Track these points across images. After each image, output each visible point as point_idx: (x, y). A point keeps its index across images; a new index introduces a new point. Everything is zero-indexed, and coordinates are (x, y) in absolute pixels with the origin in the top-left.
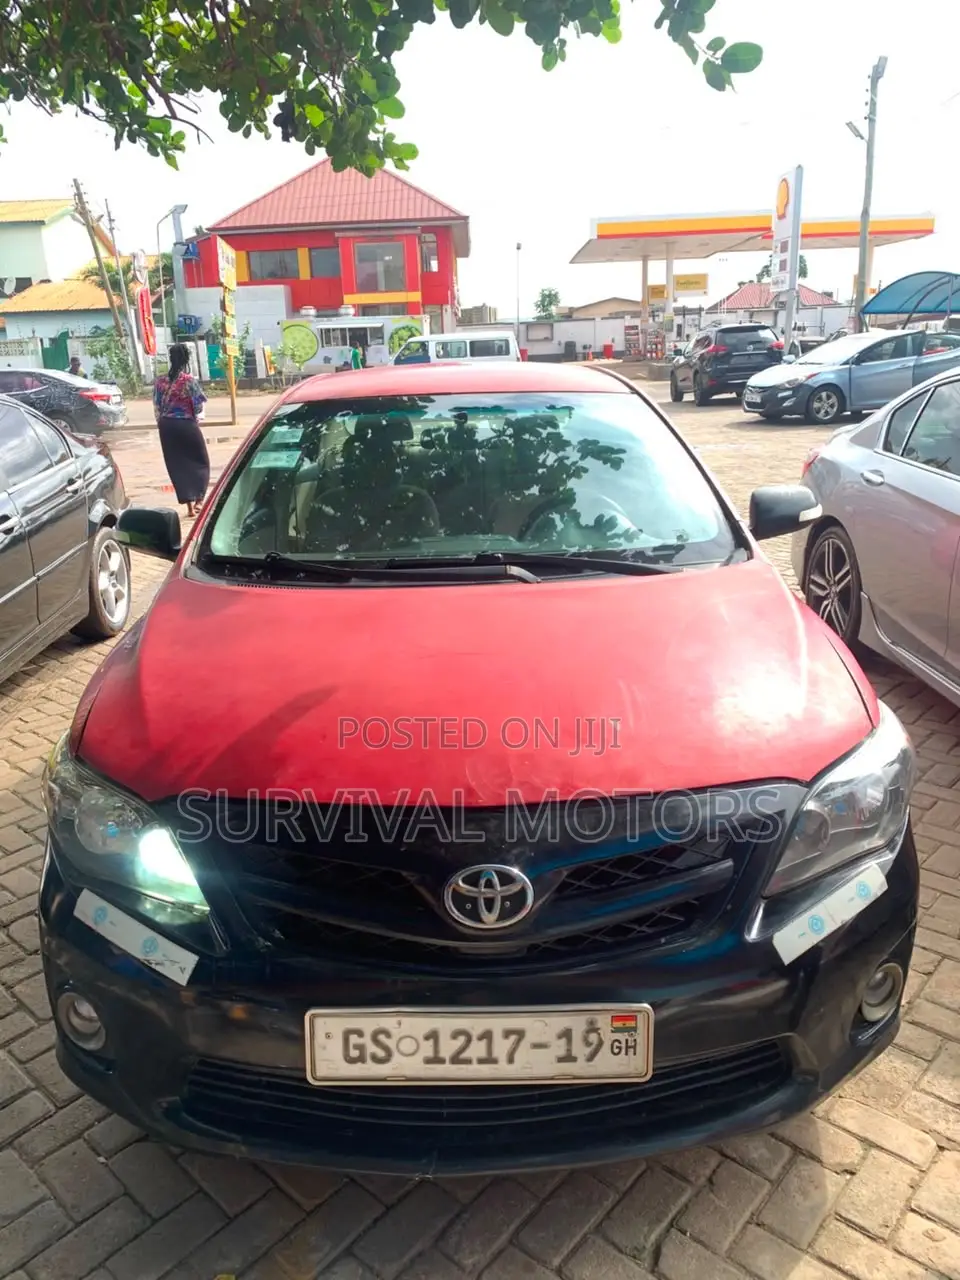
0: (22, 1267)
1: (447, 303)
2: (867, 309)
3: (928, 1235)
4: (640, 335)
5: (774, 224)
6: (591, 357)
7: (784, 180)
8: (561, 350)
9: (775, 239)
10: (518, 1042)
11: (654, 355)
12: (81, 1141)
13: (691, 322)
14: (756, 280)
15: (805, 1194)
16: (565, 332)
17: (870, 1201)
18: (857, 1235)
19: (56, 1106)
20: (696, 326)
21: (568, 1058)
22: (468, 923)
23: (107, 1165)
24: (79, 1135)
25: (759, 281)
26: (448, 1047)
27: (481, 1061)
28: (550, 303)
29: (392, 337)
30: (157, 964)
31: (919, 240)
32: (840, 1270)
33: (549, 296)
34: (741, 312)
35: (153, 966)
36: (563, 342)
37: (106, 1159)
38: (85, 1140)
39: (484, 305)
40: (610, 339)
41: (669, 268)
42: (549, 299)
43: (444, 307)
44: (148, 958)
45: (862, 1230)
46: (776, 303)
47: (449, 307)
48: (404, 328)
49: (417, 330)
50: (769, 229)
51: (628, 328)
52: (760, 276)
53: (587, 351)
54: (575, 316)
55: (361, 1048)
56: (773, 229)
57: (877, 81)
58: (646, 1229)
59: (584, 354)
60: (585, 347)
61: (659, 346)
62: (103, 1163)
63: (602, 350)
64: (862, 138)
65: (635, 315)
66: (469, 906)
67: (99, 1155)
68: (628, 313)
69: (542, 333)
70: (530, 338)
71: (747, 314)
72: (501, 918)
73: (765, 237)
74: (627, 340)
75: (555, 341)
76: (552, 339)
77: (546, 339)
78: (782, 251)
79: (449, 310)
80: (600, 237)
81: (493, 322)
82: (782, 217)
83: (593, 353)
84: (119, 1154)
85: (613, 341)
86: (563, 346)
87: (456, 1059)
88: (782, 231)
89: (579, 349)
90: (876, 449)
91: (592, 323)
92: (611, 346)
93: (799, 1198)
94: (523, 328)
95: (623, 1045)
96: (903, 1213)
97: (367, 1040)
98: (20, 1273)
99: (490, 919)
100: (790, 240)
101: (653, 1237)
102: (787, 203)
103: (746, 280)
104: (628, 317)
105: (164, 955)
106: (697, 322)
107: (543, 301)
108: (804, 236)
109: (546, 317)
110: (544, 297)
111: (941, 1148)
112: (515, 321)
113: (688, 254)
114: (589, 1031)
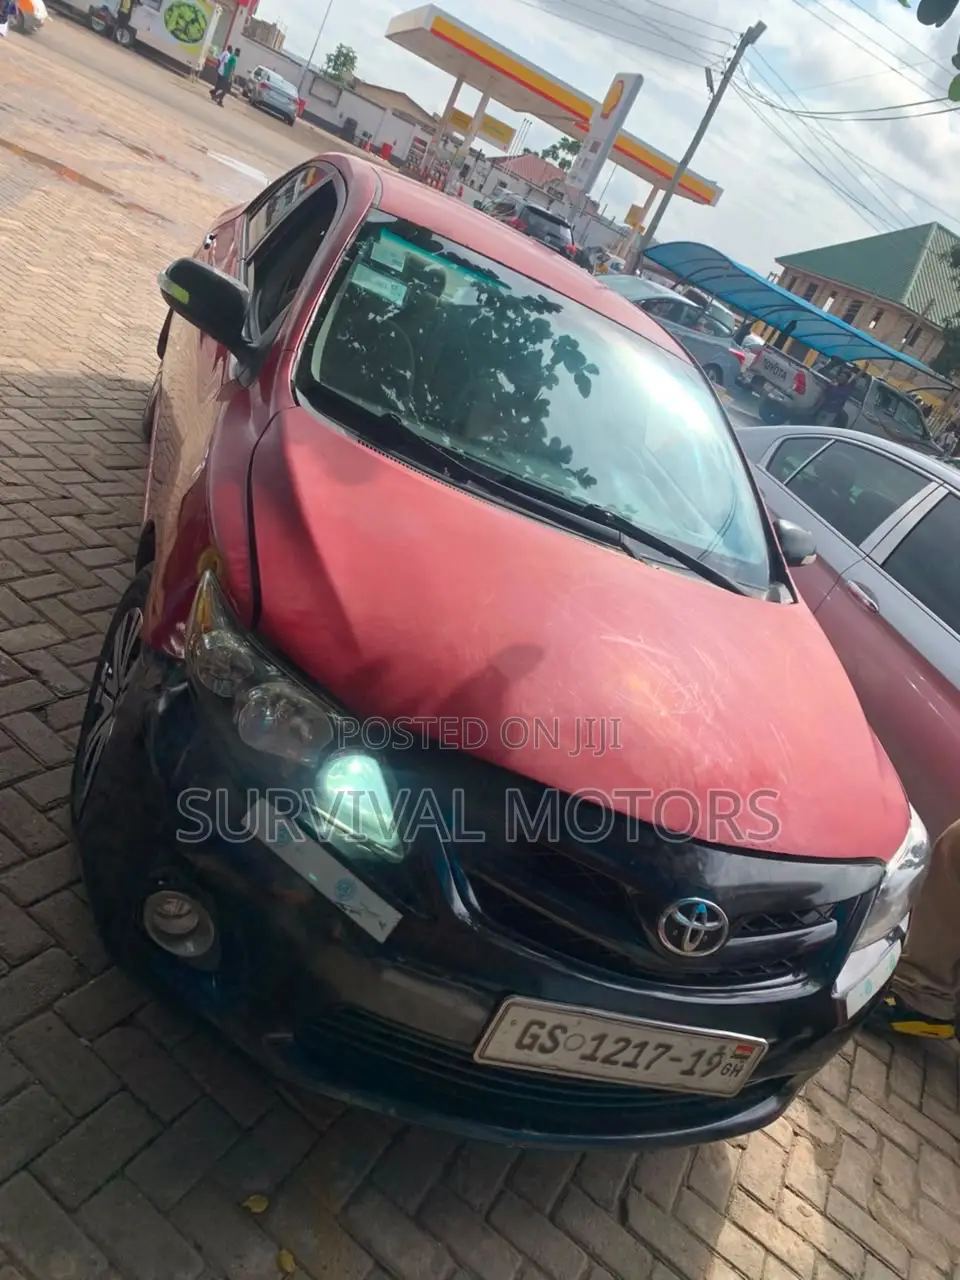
0: (25, 1167)
1: (245, 5)
2: (649, 253)
3: (800, 1209)
4: (426, 154)
5: (594, 119)
6: (368, 147)
7: (622, 82)
8: (339, 123)
9: (589, 134)
10: (663, 1053)
11: (434, 183)
12: (50, 1014)
13: (480, 169)
14: (540, 154)
15: (718, 1166)
16: (350, 106)
17: (760, 1176)
18: (754, 1204)
19: (8, 964)
20: (483, 176)
21: (690, 1072)
22: (670, 946)
23: (92, 1050)
24: (47, 1007)
25: (543, 158)
26: (608, 1048)
27: (626, 1064)
28: (344, 65)
29: (171, 9)
30: (351, 911)
31: (695, 204)
32: (751, 1236)
33: (346, 56)
34: (522, 182)
35: (347, 912)
36: (345, 116)
37: (90, 1041)
38: (55, 1012)
39: (275, 25)
40: (393, 140)
41: (483, 103)
42: (343, 59)
43: (241, 7)
44: (343, 902)
45: (758, 1201)
46: (550, 188)
47: (245, 10)
48: (189, 6)
49: (203, 17)
50: (586, 120)
51: (417, 140)
52: (546, 153)
53: (366, 139)
54: (358, 90)
55: (535, 1037)
56: (590, 122)
57: (746, 45)
58: (611, 1183)
59: (362, 140)
60: (365, 134)
61: (442, 178)
62: (87, 1046)
63: (381, 146)
64: (712, 90)
65: (425, 128)
66: (675, 933)
67: (80, 1036)
68: (420, 123)
69: (328, 94)
70: (312, 92)
71: (525, 188)
72: (696, 950)
73: (577, 124)
74: (411, 152)
75: (339, 110)
76: (335, 106)
77: (329, 102)
78: (591, 150)
79: (245, 14)
80: (434, 31)
81: (276, 49)
82: (605, 116)
83: (371, 145)
84: (104, 1038)
85: (395, 144)
86: (344, 119)
87: (607, 1060)
88: (598, 129)
89: (358, 133)
90: (758, 465)
91: (381, 111)
92: (391, 148)
93: (713, 1167)
94: (310, 77)
95: (732, 1069)
96: (781, 1189)
97: (544, 1033)
98: (24, 1174)
99: (689, 949)
100: (603, 144)
101: (618, 1193)
102: (615, 106)
103: (533, 151)
104: (418, 127)
105: (362, 904)
106: (486, 173)
107: (337, 57)
108: (615, 147)
109: (337, 78)
110: (340, 54)
111: (796, 1134)
112: (304, 64)
113: (503, 99)
114: (716, 1055)
